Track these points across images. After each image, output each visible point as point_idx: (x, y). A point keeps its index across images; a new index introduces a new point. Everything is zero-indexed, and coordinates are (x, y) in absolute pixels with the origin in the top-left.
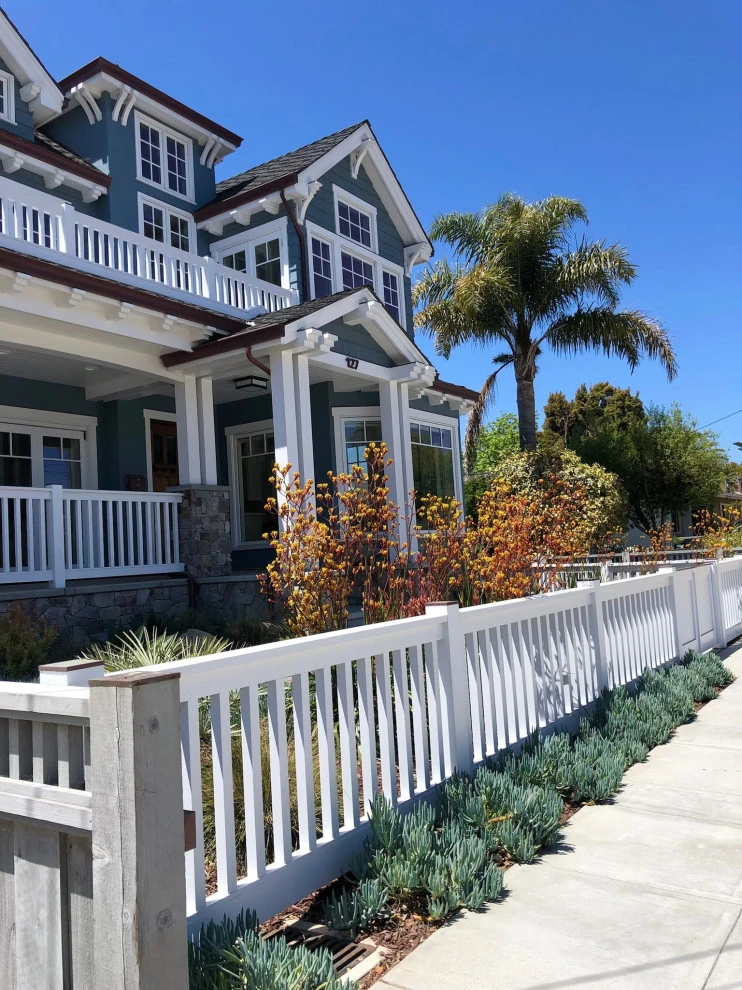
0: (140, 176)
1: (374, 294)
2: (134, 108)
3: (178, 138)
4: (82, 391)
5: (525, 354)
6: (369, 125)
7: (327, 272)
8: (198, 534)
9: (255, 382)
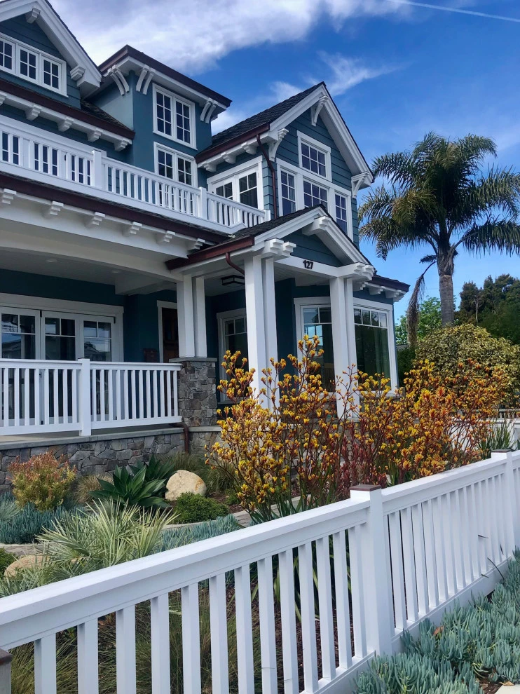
0: (155, 130)
1: (326, 212)
2: (152, 81)
3: (184, 102)
4: (113, 287)
5: (446, 254)
6: (325, 86)
7: (293, 196)
8: (192, 394)
9: (236, 280)
